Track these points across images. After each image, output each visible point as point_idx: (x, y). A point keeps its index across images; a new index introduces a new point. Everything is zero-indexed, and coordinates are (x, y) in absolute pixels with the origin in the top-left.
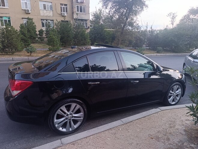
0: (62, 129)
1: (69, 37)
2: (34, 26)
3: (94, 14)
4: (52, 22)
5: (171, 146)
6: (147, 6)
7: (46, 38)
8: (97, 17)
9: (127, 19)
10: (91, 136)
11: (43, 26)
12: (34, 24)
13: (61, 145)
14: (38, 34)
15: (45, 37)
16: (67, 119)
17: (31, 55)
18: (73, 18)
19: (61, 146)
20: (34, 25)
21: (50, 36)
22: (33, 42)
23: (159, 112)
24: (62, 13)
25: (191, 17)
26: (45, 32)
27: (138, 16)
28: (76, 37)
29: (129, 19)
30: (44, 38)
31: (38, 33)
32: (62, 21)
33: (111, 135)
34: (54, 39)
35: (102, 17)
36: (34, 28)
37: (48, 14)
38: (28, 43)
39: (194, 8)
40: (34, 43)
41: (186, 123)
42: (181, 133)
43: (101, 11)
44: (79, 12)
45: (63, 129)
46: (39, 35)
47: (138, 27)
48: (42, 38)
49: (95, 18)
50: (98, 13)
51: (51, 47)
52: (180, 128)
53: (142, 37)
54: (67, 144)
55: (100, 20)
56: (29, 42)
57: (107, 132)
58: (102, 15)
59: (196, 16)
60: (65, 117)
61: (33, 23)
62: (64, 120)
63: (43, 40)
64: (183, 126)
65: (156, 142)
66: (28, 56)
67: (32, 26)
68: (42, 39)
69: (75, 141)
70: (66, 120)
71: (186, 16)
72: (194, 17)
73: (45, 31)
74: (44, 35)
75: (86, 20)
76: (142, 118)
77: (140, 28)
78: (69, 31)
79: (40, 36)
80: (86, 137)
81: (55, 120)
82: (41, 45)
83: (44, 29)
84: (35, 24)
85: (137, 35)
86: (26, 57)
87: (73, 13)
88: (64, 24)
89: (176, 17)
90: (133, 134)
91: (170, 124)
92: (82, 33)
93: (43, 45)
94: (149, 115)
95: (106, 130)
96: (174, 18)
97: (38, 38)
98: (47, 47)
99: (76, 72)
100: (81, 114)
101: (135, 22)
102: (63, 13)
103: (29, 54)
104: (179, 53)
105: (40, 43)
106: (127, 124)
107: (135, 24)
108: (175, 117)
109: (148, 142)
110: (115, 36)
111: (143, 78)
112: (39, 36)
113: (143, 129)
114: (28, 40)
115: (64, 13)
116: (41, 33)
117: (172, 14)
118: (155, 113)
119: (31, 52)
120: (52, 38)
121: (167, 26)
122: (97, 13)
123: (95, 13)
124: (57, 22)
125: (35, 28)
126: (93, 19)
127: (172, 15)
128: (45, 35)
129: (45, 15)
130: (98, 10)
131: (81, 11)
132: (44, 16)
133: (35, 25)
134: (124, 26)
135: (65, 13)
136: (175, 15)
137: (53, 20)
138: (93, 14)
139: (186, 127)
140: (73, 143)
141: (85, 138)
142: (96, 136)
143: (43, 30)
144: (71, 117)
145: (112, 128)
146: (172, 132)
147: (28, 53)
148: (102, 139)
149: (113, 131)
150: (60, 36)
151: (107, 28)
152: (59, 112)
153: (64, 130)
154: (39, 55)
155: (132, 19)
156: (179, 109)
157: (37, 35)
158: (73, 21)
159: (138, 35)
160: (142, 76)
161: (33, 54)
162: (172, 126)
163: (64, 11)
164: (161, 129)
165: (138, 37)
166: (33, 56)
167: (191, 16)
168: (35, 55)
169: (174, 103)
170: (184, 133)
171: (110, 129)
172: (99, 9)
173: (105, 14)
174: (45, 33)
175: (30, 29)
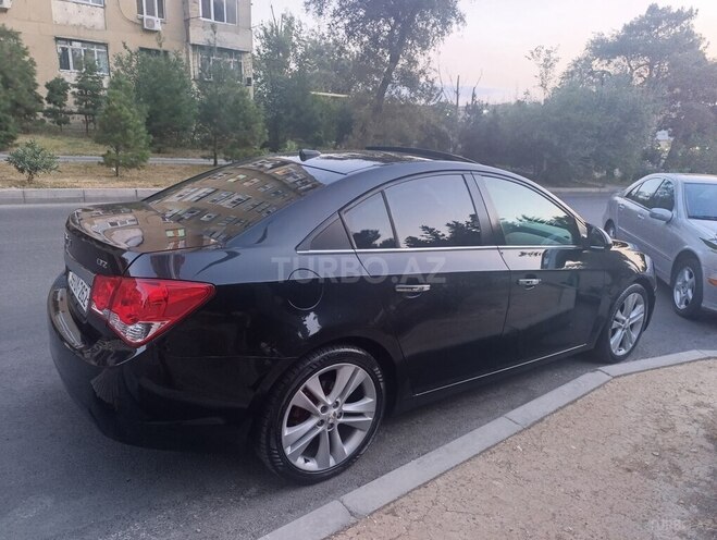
0: (303, 461)
1: (176, 112)
2: (26, 63)
3: (265, 30)
4: (99, 53)
5: (695, 489)
6: (461, 19)
7: (80, 113)
8: (278, 43)
9: (394, 60)
10: (436, 478)
11: (64, 65)
12: (27, 54)
13: (353, 520)
14: (45, 96)
15: (75, 110)
16: (321, 423)
17: (30, 180)
18: (188, 40)
19: (353, 525)
20: (27, 59)
21: (112, 109)
22: (23, 128)
23: (609, 384)
24: (142, 20)
25: (597, 65)
26: (76, 90)
27: (431, 53)
28: (208, 114)
29: (401, 62)
30: (71, 113)
31: (43, 92)
32: (142, 49)
33: (498, 469)
34: (128, 118)
35: (294, 46)
36: (28, 72)
37: (84, 18)
38: (6, 129)
39: (603, 37)
40: (27, 131)
41: (700, 415)
42: (702, 447)
43: (290, 21)
44: (212, 20)
45: (306, 461)
46: (49, 100)
47: (431, 91)
48: (63, 112)
49: (269, 48)
50: (281, 27)
51: (113, 151)
52: (691, 429)
53: (444, 128)
54: (371, 514)
55: (286, 55)
56: (11, 126)
57: (480, 461)
58: (294, 38)
59: (611, 66)
60: (317, 415)
61: (25, 53)
62: (314, 428)
63: (66, 122)
64: (696, 425)
65: (648, 481)
66: (23, 184)
67: (20, 63)
68: (60, 118)
69: (394, 501)
70: (320, 429)
71: (579, 61)
72: (605, 69)
73: (74, 86)
74: (70, 103)
75: (237, 53)
76: (567, 405)
77: (438, 95)
78: (178, 92)
79: (51, 106)
80: (425, 485)
81: (286, 432)
82: (61, 143)
83: (70, 76)
84: (32, 56)
85: (429, 121)
86: (14, 189)
87: (187, 22)
88: (156, 63)
89: (556, 64)
90: (565, 462)
91: (657, 421)
92: (237, 102)
93: (66, 140)
94: (583, 396)
95: (476, 456)
96: (548, 65)
97: (46, 113)
98: (86, 150)
99: (353, 248)
100: (367, 403)
101: (423, 72)
102: (147, 20)
103: (24, 177)
104: (563, 187)
105: (51, 132)
106: (532, 429)
107: (422, 80)
108: (660, 397)
109: (624, 486)
110: (353, 117)
111: (539, 268)
112: (47, 106)
113: (584, 441)
114: (5, 119)
115: (153, 21)
116: (59, 93)
117: (543, 52)
118: (598, 387)
119: (34, 169)
120: (119, 116)
121: (527, 93)
122: (277, 30)
123: (269, 28)
124: (126, 53)
125: (33, 74)
126: (261, 49)
127: (543, 55)
128: (76, 103)
129: (73, 22)
130: (278, 17)
131: (219, 16)
132: (66, 25)
133: (31, 61)
134: (385, 83)
135: (156, 18)
136: (553, 55)
137: (105, 45)
138: (262, 33)
139: (706, 426)
140: (390, 509)
141: (419, 487)
142: (451, 476)
143: (67, 80)
144: (335, 414)
145: (493, 446)
146: (675, 444)
147: (22, 170)
148: (480, 488)
149: (500, 456)
150: (146, 108)
151: (316, 89)
152: (300, 399)
153: (312, 466)
154: (67, 180)
155: (412, 62)
156: (661, 371)
157: (38, 99)
158: (187, 53)
159: (433, 121)
160: (535, 263)
161: (40, 177)
162: (663, 425)
163: (151, 12)
164: (638, 439)
165: (433, 126)
166: (40, 186)
167: (595, 63)
168: (49, 180)
169: (623, 352)
170: (710, 446)
171: (488, 449)
172: (283, 16)
173: (305, 35)
174: (73, 93)
175: (10, 76)
